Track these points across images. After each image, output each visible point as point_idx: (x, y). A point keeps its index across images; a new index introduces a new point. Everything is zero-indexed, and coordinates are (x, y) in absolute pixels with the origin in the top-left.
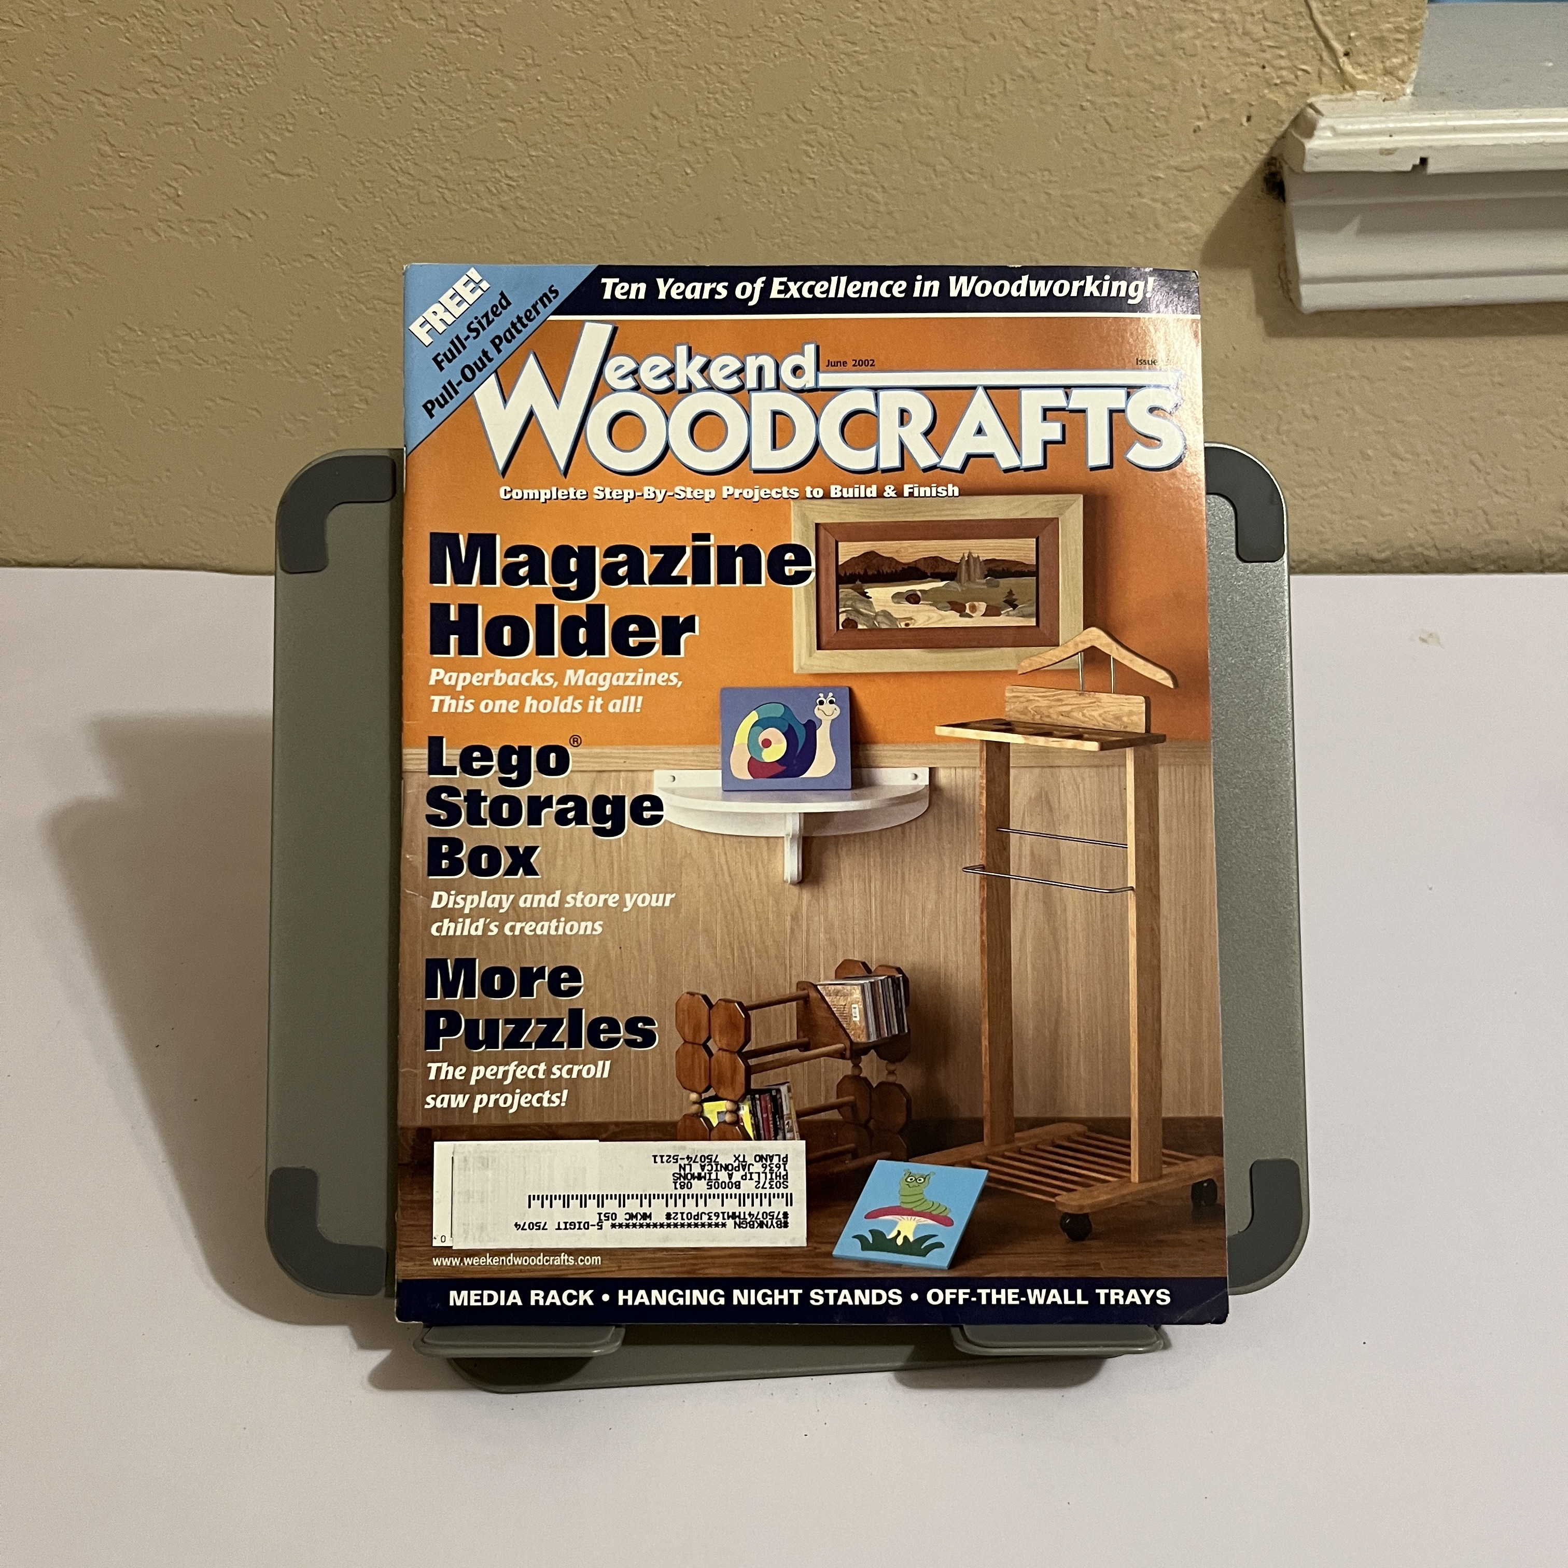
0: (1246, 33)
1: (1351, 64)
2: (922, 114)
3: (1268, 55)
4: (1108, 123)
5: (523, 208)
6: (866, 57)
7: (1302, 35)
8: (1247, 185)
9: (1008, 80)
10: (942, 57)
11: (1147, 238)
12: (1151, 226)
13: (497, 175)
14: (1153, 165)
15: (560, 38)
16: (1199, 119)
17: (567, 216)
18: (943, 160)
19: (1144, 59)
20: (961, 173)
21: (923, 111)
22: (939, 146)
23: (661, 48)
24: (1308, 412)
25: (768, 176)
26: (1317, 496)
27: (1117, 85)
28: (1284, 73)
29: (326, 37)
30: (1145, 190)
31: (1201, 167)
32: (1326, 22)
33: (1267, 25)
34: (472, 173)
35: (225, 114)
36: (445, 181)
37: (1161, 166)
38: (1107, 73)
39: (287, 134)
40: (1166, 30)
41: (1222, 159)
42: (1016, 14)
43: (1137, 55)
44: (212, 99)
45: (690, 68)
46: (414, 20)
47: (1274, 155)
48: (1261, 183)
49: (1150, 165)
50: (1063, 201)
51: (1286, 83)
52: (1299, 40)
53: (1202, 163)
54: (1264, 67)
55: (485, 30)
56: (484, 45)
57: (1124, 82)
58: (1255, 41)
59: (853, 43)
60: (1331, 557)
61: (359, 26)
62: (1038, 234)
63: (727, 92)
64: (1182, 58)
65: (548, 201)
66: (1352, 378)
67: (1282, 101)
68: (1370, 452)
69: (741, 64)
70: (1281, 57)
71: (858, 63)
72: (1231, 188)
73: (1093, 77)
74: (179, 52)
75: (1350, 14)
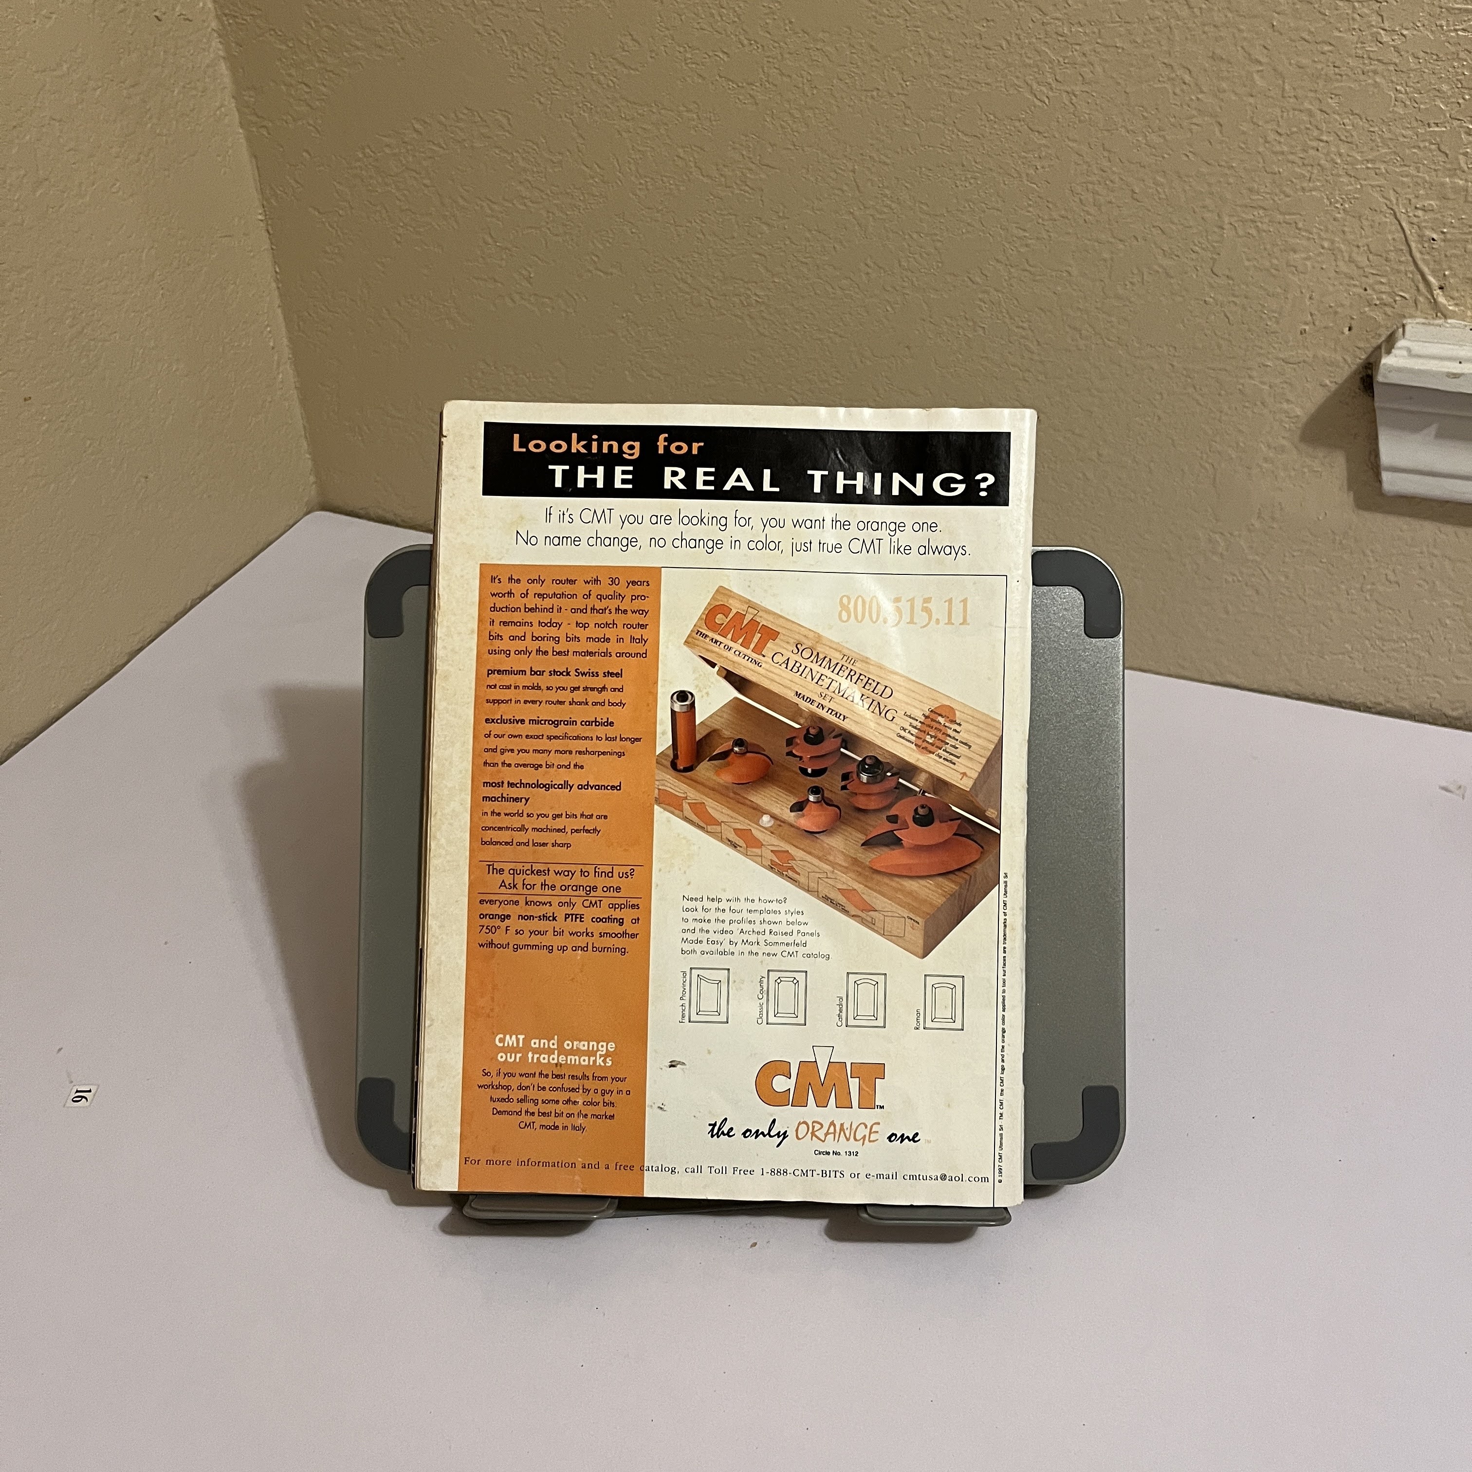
0: (1351, 261)
1: (1445, 296)
2: (1074, 290)
3: (1371, 280)
4: (1228, 318)
5: (764, 318)
6: (1033, 241)
7: (1402, 268)
8: (1346, 381)
9: (1145, 273)
10: (1095, 251)
11: (1254, 412)
12: (1259, 403)
13: (749, 292)
14: (1262, 354)
15: (804, 200)
16: (1306, 324)
17: (796, 330)
18: (1087, 326)
19: (1261, 270)
20: (1101, 338)
21: (1075, 287)
22: (1085, 316)
23: (878, 216)
24: (1392, 577)
25: (948, 320)
26: (1394, 650)
27: (1236, 288)
28: (1384, 297)
29: (643, 182)
30: (1254, 374)
31: (1304, 361)
32: (1424, 260)
33: (1371, 257)
34: (732, 288)
35: (566, 225)
36: (711, 291)
37: (1270, 356)
38: (1228, 277)
39: (608, 245)
40: (1281, 250)
41: (1324, 359)
42: (1155, 224)
43: (1255, 266)
44: (561, 215)
45: (897, 233)
46: (703, 176)
47: (1372, 360)
48: (1358, 382)
49: (1260, 355)
50: (1185, 372)
51: (1385, 305)
52: (1399, 271)
53: (1307, 359)
54: (1366, 290)
55: (753, 189)
56: (748, 199)
57: (1243, 287)
58: (1358, 267)
59: (1025, 230)
60: (1406, 705)
61: (666, 176)
62: (1161, 394)
63: (925, 255)
64: (1293, 274)
65: (783, 316)
66: (1436, 556)
67: (1380, 318)
68: (1448, 622)
69: (936, 235)
70: (1382, 283)
71: (1027, 245)
72: (1331, 382)
73: (1218, 280)
74: (544, 180)
75: (1446, 256)
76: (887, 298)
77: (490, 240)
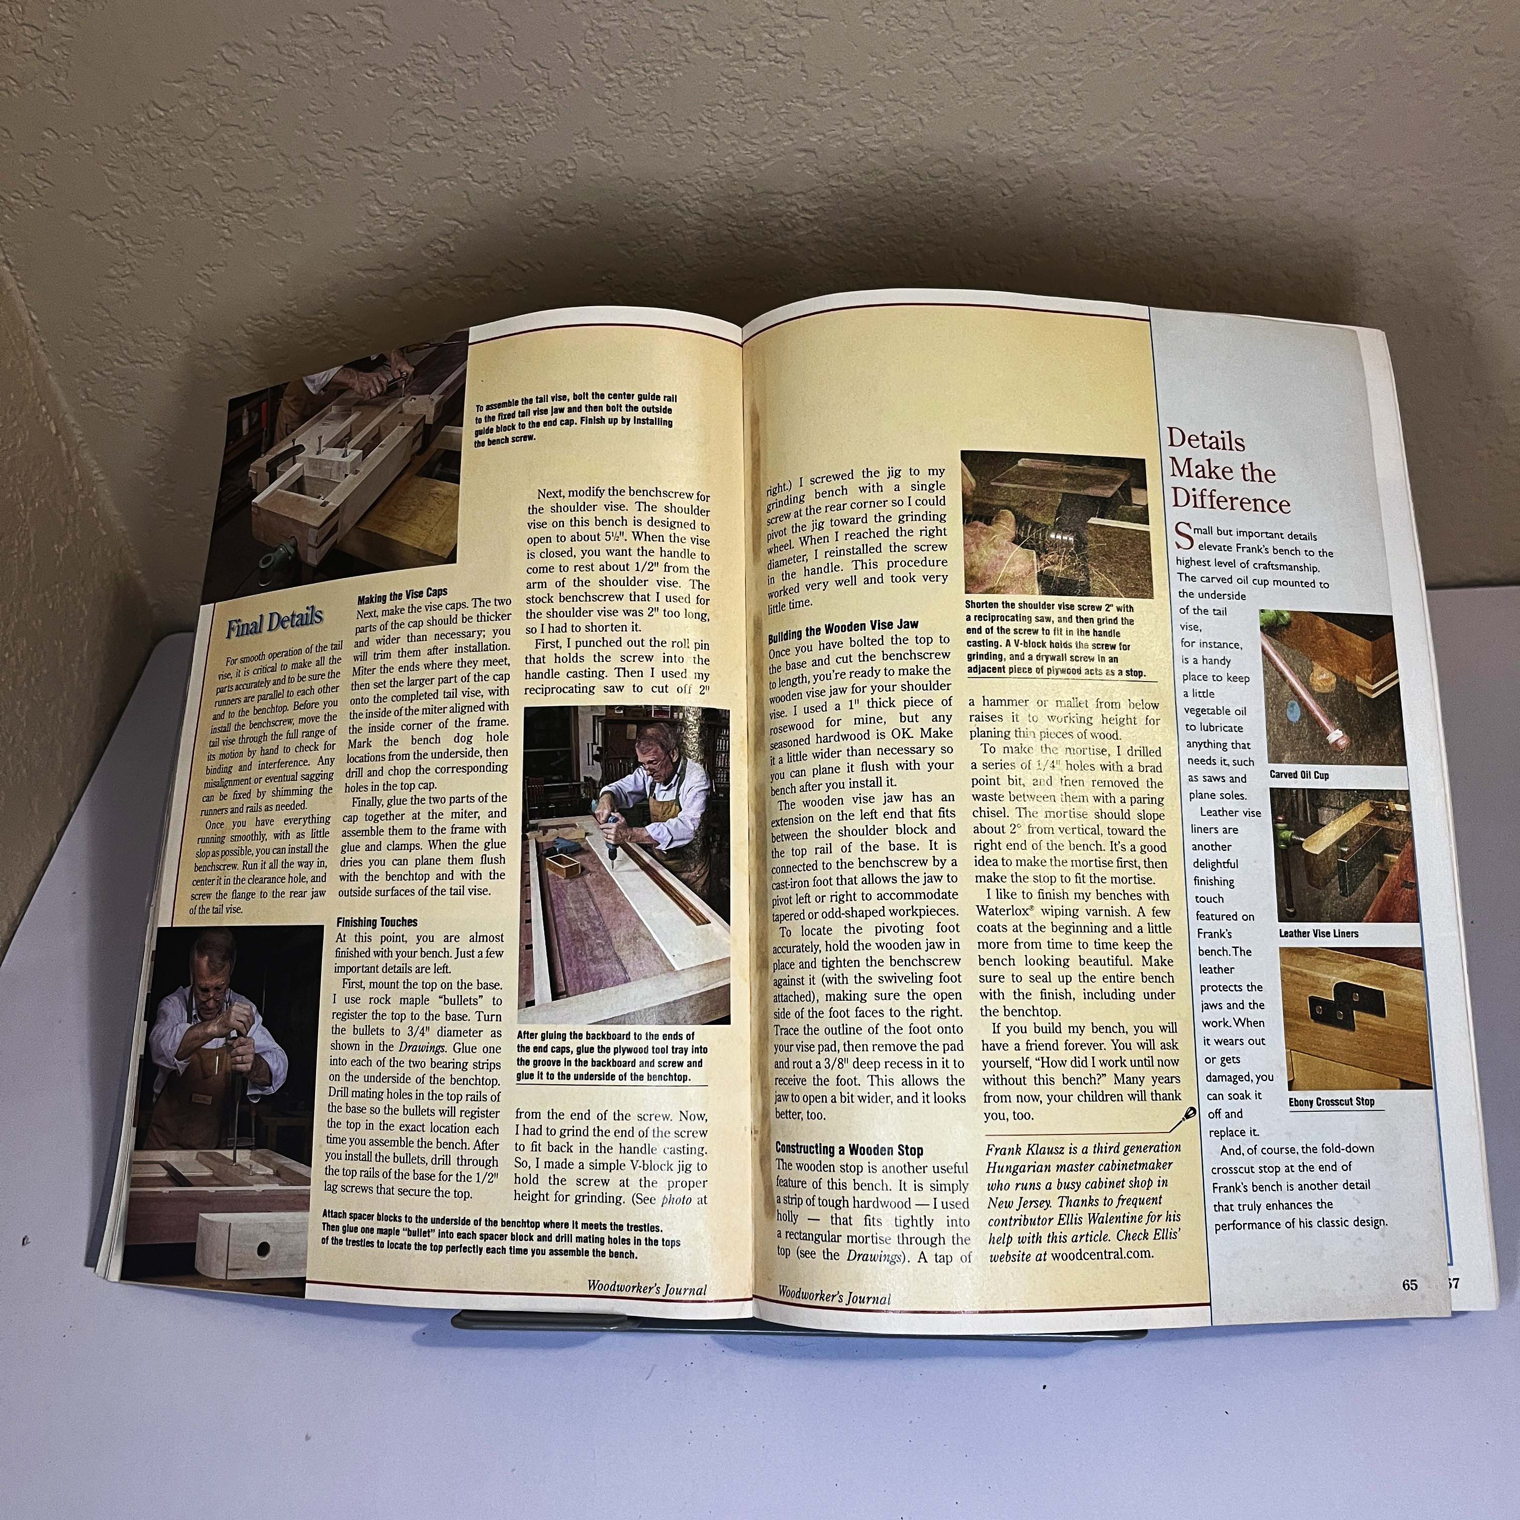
76: (1001, 176)
77: (377, 209)
